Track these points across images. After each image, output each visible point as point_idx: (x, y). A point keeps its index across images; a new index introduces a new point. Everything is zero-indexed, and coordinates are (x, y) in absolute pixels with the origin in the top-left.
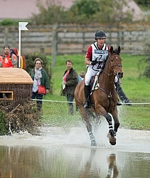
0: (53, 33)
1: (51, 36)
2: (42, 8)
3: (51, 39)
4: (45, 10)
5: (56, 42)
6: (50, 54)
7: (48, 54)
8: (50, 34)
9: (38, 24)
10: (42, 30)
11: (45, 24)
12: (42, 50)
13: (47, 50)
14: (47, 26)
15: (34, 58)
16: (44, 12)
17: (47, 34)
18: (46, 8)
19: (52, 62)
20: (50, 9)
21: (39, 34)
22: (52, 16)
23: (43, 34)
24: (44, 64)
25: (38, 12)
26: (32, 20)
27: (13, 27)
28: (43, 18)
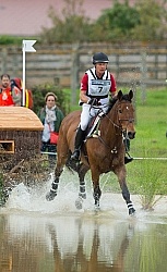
0: (72, 56)
1: (69, 60)
2: (56, 20)
3: (70, 64)
4: (60, 22)
5: (76, 69)
6: (68, 87)
7: (65, 87)
8: (68, 57)
9: (50, 43)
10: (56, 51)
11: (60, 43)
12: (57, 80)
13: (63, 81)
14: (64, 46)
15: (44, 93)
16: (60, 25)
17: (64, 57)
18: (63, 19)
19: (72, 99)
20: (68, 21)
21: (52, 57)
22: (71, 31)
23: (57, 57)
24: (59, 101)
25: (50, 25)
26: (42, 36)
27: (14, 47)
28: (59, 34)
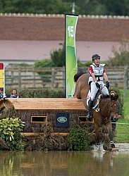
0: (124, 72)
1: (123, 74)
2: (116, 53)
3: (123, 76)
4: (118, 54)
5: (127, 79)
6: (122, 88)
7: (120, 88)
8: (122, 73)
9: (113, 66)
10: (116, 69)
11: (118, 65)
12: (116, 85)
13: (120, 85)
14: (120, 67)
16: (118, 56)
17: (120, 73)
18: (120, 53)
19: (124, 94)
20: (122, 54)
21: (114, 73)
22: (124, 59)
23: (117, 73)
25: (113, 56)
26: (108, 62)
28: (117, 61)
